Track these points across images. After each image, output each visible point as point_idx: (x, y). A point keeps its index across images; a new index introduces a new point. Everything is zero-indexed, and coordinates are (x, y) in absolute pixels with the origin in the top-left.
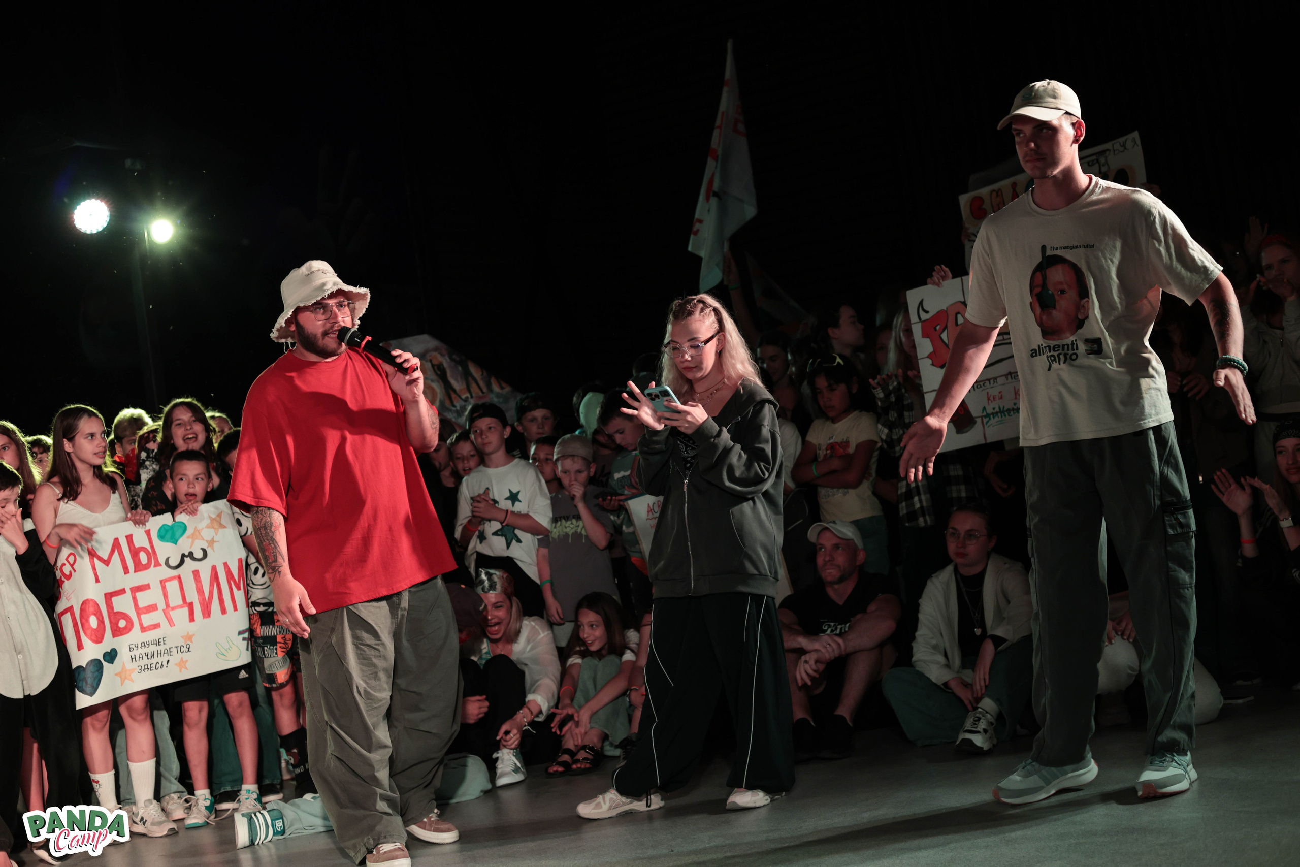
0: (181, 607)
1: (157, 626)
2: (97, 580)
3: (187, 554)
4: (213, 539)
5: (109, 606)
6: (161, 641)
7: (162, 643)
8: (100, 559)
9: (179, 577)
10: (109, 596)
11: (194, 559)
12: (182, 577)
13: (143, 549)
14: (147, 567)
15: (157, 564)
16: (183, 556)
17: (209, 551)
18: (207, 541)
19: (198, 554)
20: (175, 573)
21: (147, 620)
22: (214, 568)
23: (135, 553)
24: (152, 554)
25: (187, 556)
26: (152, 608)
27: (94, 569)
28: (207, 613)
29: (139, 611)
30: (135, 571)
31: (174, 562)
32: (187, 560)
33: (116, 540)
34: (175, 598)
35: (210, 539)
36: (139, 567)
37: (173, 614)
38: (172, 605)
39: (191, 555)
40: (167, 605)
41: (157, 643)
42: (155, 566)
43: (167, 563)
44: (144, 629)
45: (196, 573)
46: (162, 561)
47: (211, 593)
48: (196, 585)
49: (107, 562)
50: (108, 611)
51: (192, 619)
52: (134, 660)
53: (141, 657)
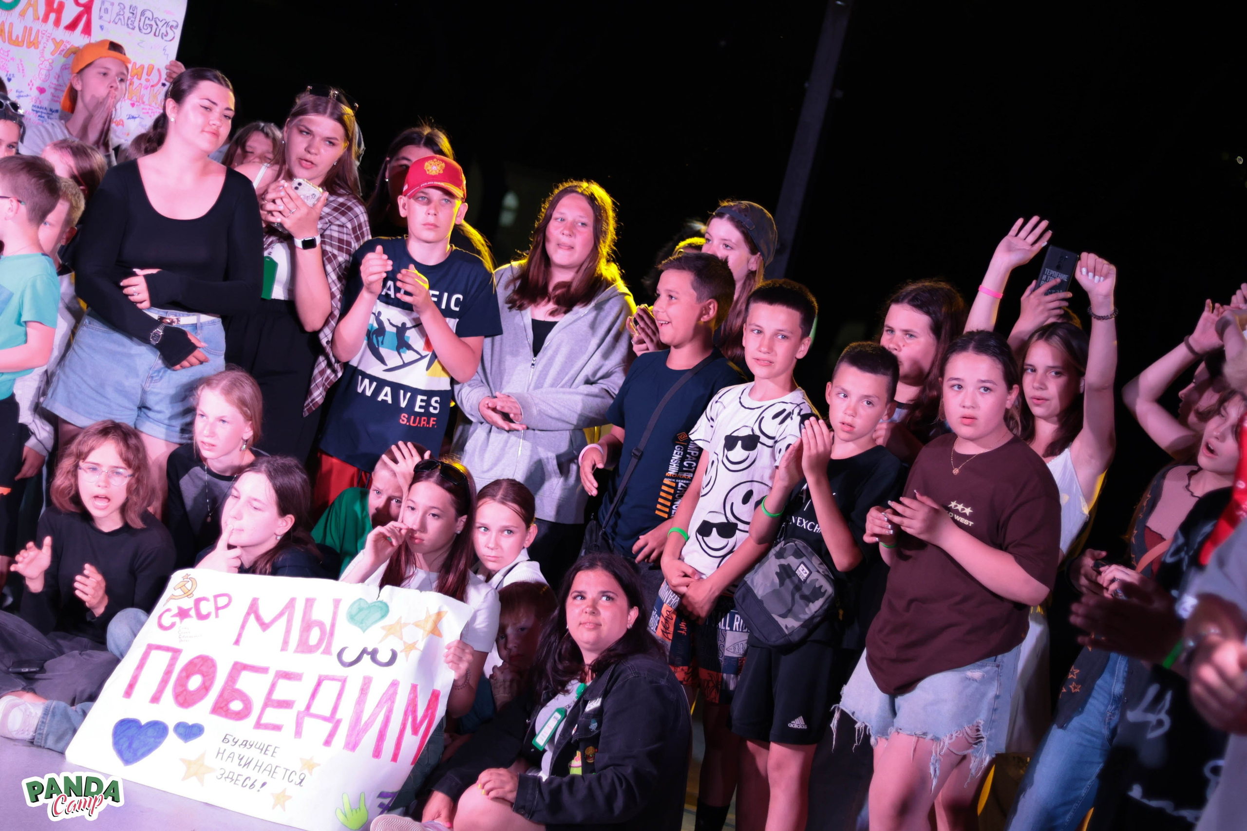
0: (325, 719)
1: (277, 728)
2: (237, 642)
3: (370, 650)
4: (415, 643)
5: (233, 677)
6: (271, 749)
7: (270, 753)
8: (258, 618)
9: (344, 681)
10: (238, 668)
11: (374, 659)
12: (348, 680)
13: (321, 625)
14: (311, 650)
15: (327, 651)
16: (364, 651)
17: (400, 657)
18: (405, 643)
19: (384, 656)
20: (342, 671)
21: (272, 715)
22: (395, 684)
23: (307, 626)
24: (328, 635)
25: (368, 653)
26: (286, 704)
27: (243, 627)
28: (352, 745)
29: (269, 702)
30: (296, 651)
31: (348, 657)
32: (366, 658)
33: (292, 601)
34: (322, 706)
35: (410, 642)
36: (304, 647)
37: (308, 722)
38: (313, 710)
39: (373, 654)
40: (308, 707)
41: (264, 750)
42: (324, 652)
43: (340, 655)
44: (258, 725)
45: (367, 683)
46: (335, 650)
47: (374, 716)
48: (359, 697)
49: (264, 626)
50: (226, 683)
51: (327, 743)
52: (220, 755)
53: (231, 756)
